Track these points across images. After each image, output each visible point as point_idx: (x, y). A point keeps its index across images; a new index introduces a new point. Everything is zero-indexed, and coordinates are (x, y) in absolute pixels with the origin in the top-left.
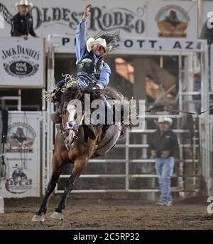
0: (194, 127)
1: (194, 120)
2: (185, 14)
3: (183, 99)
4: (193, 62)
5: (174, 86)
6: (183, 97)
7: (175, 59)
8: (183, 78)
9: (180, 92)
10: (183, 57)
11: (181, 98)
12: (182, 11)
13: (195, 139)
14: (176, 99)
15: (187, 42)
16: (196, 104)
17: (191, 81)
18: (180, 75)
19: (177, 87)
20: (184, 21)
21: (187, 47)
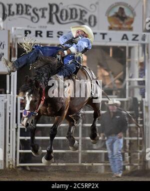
0: (139, 109)
1: (139, 103)
2: (132, 11)
3: (130, 84)
4: (139, 52)
5: (122, 73)
6: (130, 82)
7: (123, 50)
8: (129, 66)
9: (127, 79)
10: (130, 48)
11: (127, 84)
12: (130, 7)
13: (139, 119)
14: (124, 84)
15: (133, 35)
16: (141, 89)
17: (137, 69)
18: (127, 63)
19: (125, 74)
20: (131, 16)
21: (134, 39)
